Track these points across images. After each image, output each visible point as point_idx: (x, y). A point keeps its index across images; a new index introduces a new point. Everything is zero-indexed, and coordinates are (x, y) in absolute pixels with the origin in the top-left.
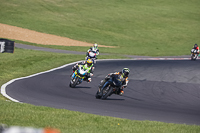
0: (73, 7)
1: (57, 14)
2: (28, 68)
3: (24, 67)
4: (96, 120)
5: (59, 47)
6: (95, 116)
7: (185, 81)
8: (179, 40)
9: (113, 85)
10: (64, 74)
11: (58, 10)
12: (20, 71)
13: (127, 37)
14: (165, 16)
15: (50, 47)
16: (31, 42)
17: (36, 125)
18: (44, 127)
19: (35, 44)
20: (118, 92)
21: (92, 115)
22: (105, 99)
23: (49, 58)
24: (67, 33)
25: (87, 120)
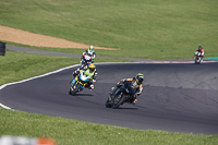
0: (69, 6)
1: (52, 13)
2: (21, 73)
3: (17, 71)
4: (94, 129)
5: (55, 49)
6: (94, 124)
7: (192, 86)
8: (185, 41)
9: (125, 93)
10: (59, 78)
11: (53, 9)
12: (12, 75)
13: (129, 39)
14: (170, 15)
15: (45, 49)
16: (24, 43)
17: (30, 134)
18: (38, 136)
19: (29, 46)
20: (131, 100)
21: (90, 124)
22: (118, 108)
23: (44, 61)
24: (64, 34)
25: (85, 129)
